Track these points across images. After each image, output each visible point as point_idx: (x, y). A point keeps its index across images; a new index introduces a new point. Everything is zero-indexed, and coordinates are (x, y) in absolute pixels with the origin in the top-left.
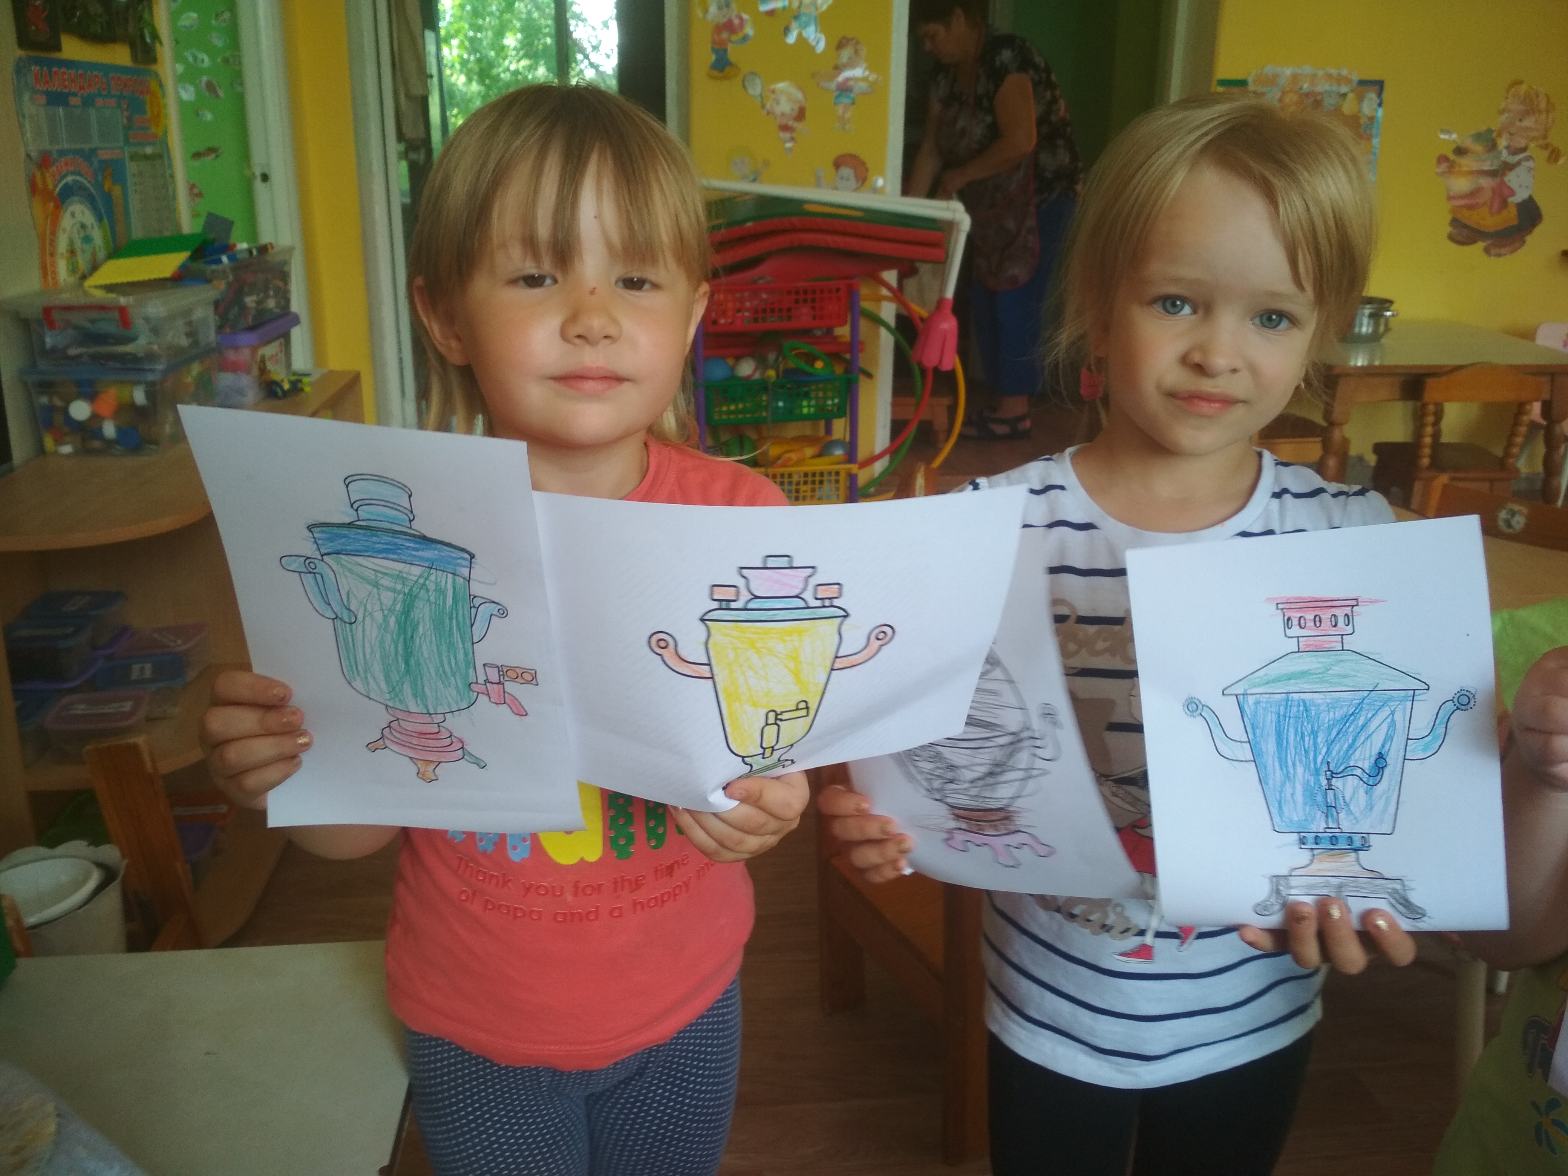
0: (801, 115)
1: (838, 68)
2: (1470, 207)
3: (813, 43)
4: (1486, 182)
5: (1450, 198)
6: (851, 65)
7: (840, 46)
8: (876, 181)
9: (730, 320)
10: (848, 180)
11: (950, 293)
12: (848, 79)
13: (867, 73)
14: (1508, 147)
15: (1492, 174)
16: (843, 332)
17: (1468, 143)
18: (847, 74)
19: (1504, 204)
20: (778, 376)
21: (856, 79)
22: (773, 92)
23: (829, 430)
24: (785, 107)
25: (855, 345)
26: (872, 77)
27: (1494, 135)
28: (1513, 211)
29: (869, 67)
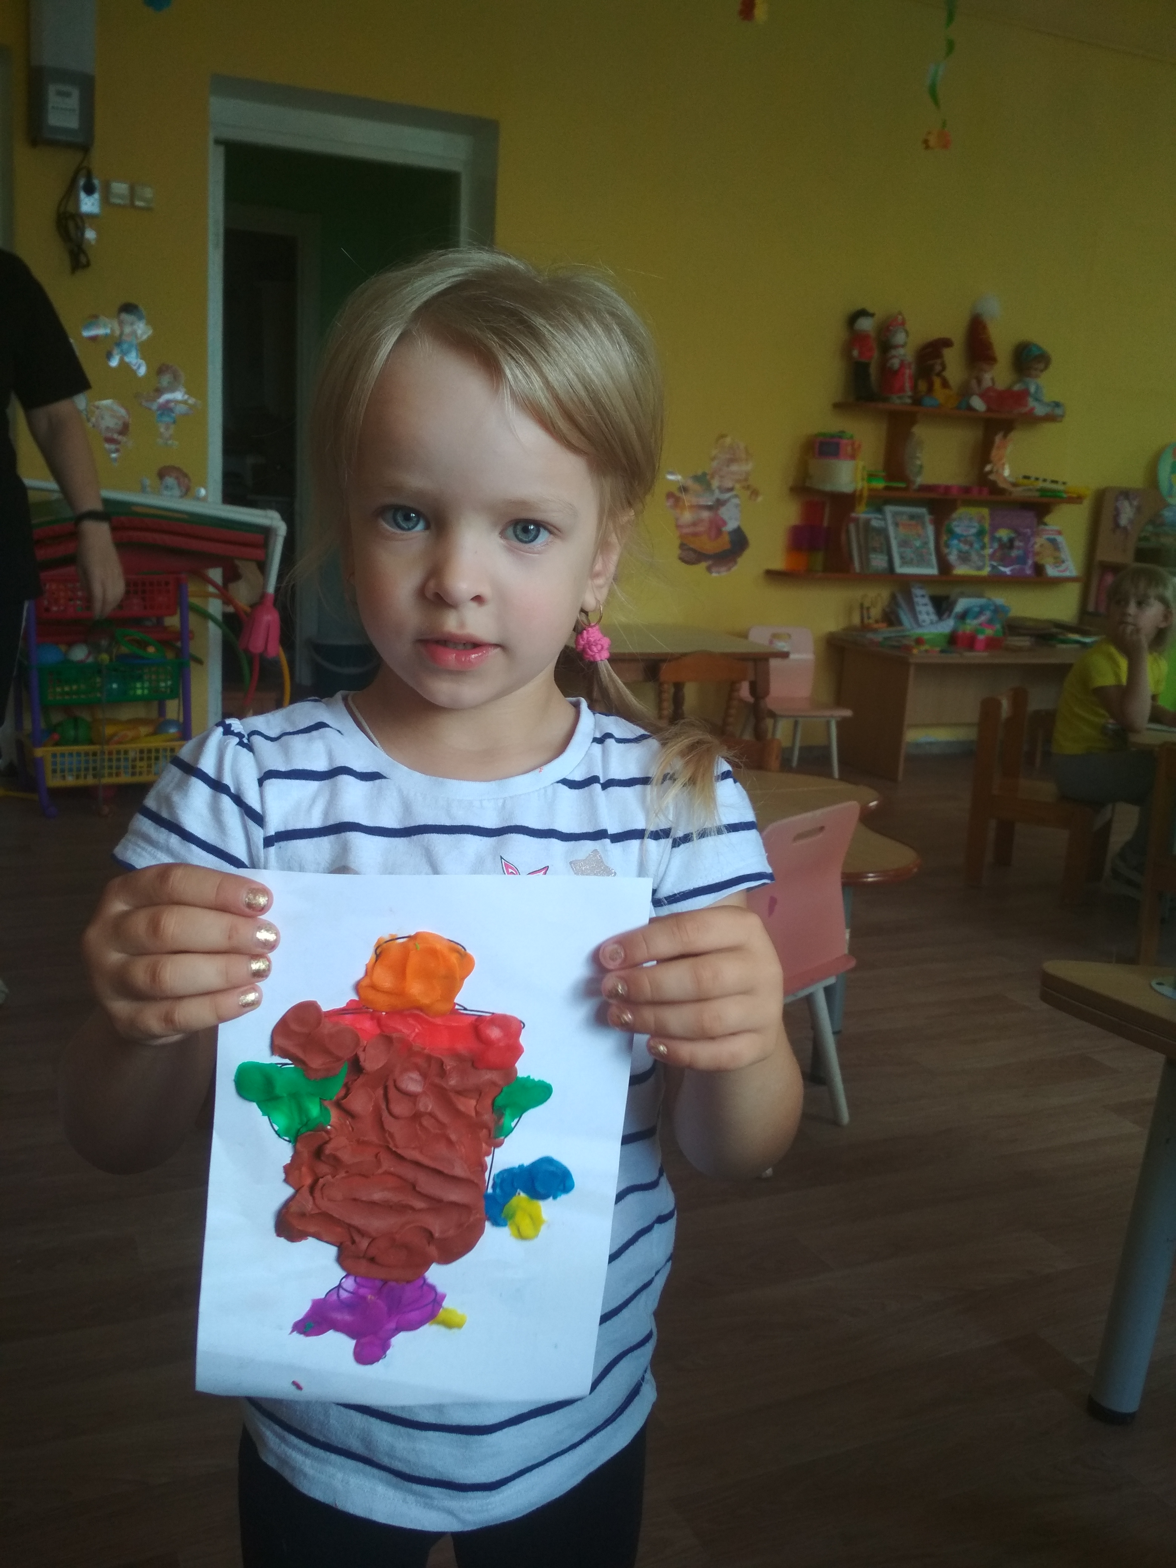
0: (124, 430)
1: (159, 392)
2: (695, 535)
3: (135, 368)
4: (705, 515)
5: (678, 527)
6: (172, 389)
7: (161, 370)
8: (199, 491)
9: (62, 608)
10: (172, 489)
11: (271, 589)
12: (168, 401)
13: (186, 397)
14: (720, 488)
15: (709, 508)
16: (173, 621)
17: (690, 483)
18: (167, 397)
19: (719, 532)
20: (111, 660)
21: (177, 402)
22: (98, 408)
23: (162, 711)
24: (109, 422)
25: (184, 634)
26: (191, 401)
27: (708, 477)
28: (726, 538)
29: (188, 392)
